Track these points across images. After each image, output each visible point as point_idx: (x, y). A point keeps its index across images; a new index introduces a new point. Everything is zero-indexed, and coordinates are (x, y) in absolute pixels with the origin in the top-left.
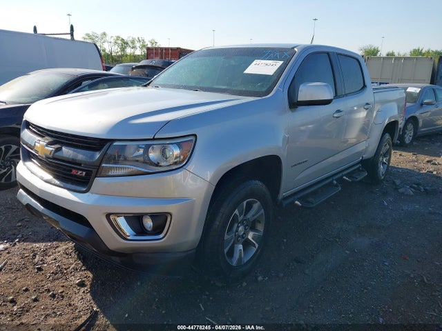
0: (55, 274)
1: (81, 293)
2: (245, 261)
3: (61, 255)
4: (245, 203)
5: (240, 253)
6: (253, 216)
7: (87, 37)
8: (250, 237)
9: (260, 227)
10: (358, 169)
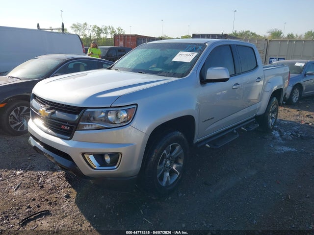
0: (52, 190)
1: (67, 202)
2: (171, 183)
3: (55, 178)
4: (170, 146)
5: (168, 178)
6: (176, 154)
7: (73, 26)
8: (174, 168)
9: (181, 162)
10: (253, 122)
